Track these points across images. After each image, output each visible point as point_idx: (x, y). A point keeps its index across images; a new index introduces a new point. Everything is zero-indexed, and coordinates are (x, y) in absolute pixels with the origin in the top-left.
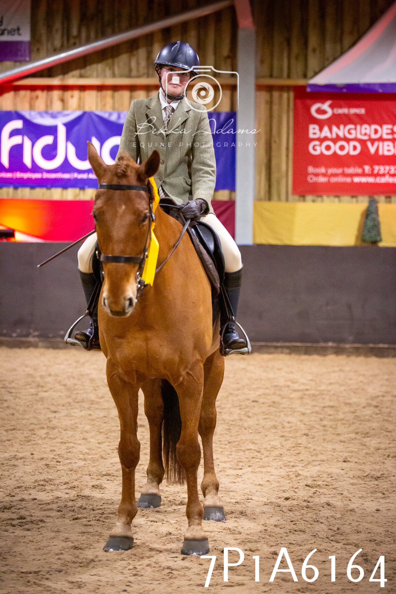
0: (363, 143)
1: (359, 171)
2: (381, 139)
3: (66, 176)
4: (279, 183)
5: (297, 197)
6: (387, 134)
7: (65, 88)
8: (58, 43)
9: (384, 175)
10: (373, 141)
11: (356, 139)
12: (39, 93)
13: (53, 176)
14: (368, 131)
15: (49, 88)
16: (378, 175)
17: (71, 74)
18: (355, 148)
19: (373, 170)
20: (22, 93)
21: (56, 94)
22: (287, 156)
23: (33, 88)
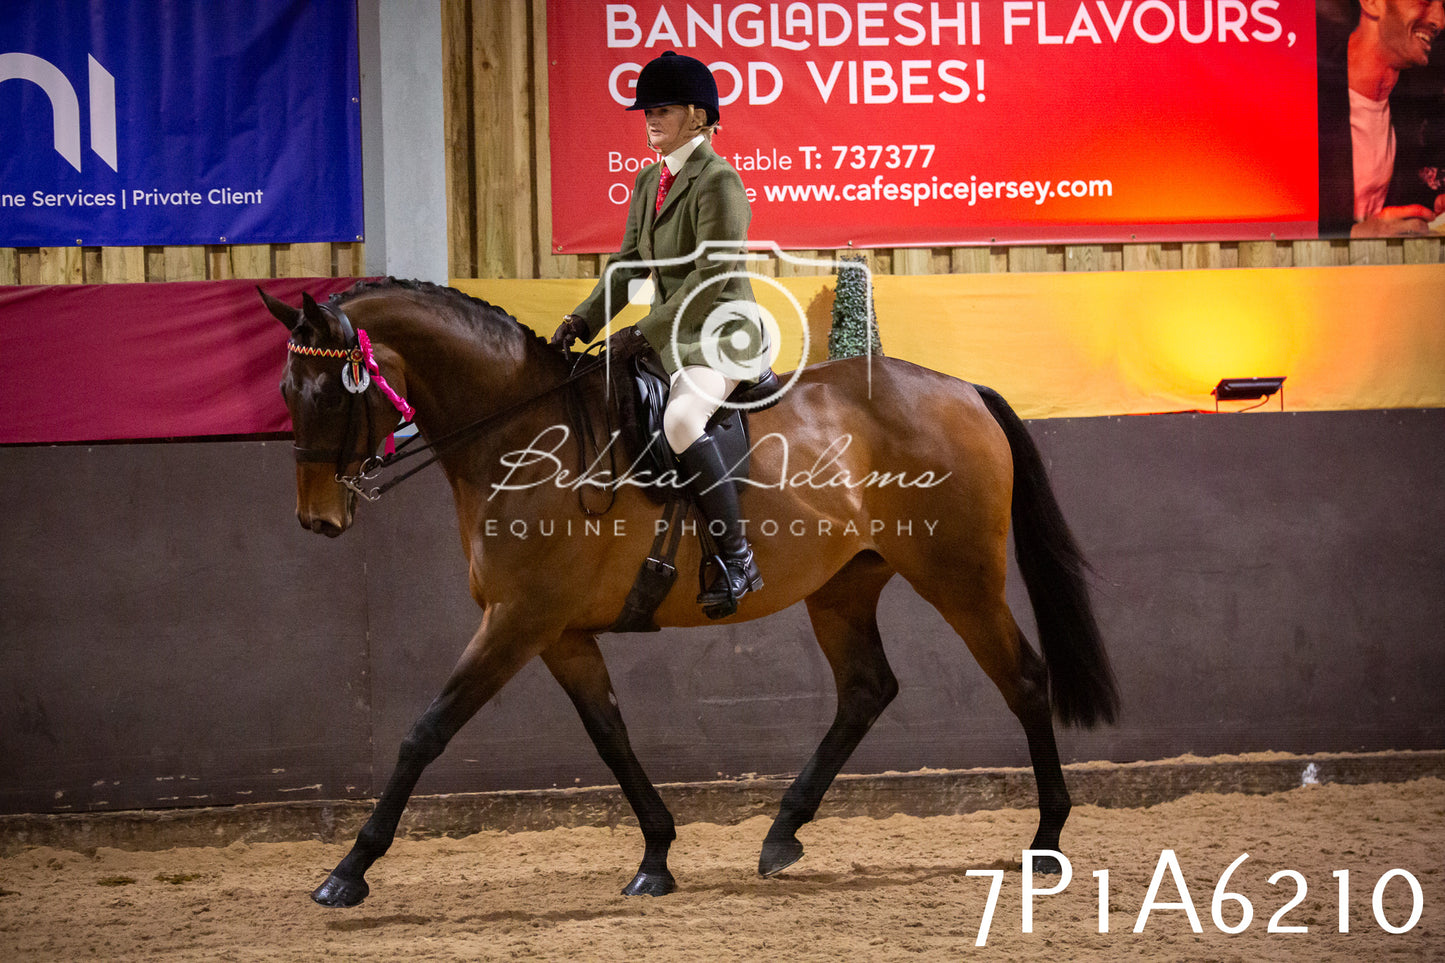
0: (791, 62)
1: (785, 162)
2: (852, 51)
4: (504, 212)
5: (570, 261)
6: (872, 32)
9: (866, 176)
10: (825, 58)
11: (766, 52)
14: (807, 24)
16: (847, 176)
18: (765, 83)
19: (830, 158)
22: (531, 116)
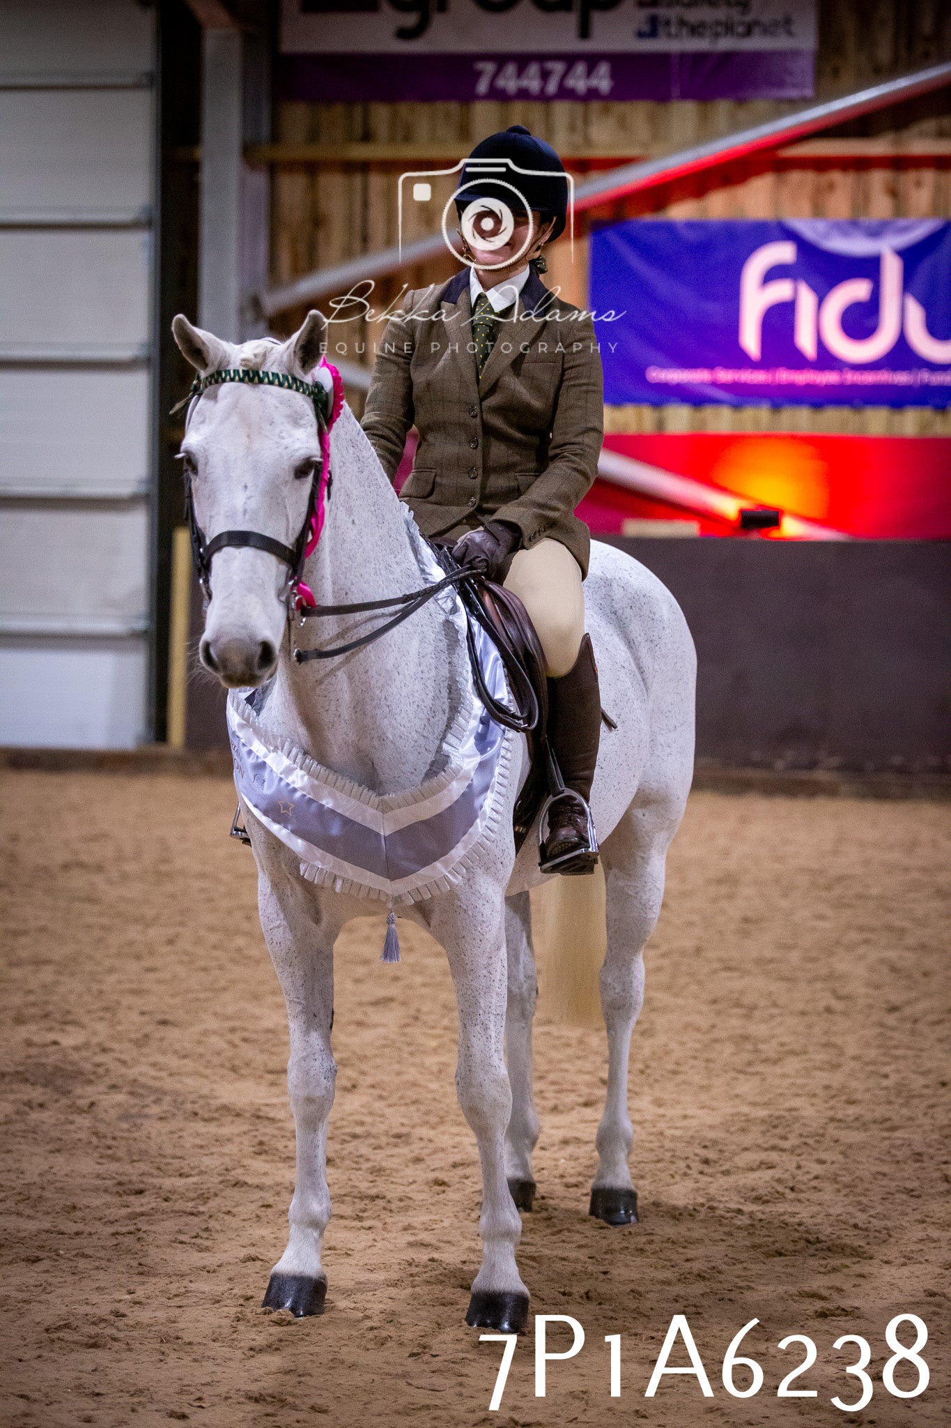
3: (902, 378)
7: (899, 164)
8: (884, 53)
12: (836, 176)
13: (869, 378)
15: (861, 165)
17: (915, 129)
20: (795, 177)
21: (878, 179)
23: (821, 165)
